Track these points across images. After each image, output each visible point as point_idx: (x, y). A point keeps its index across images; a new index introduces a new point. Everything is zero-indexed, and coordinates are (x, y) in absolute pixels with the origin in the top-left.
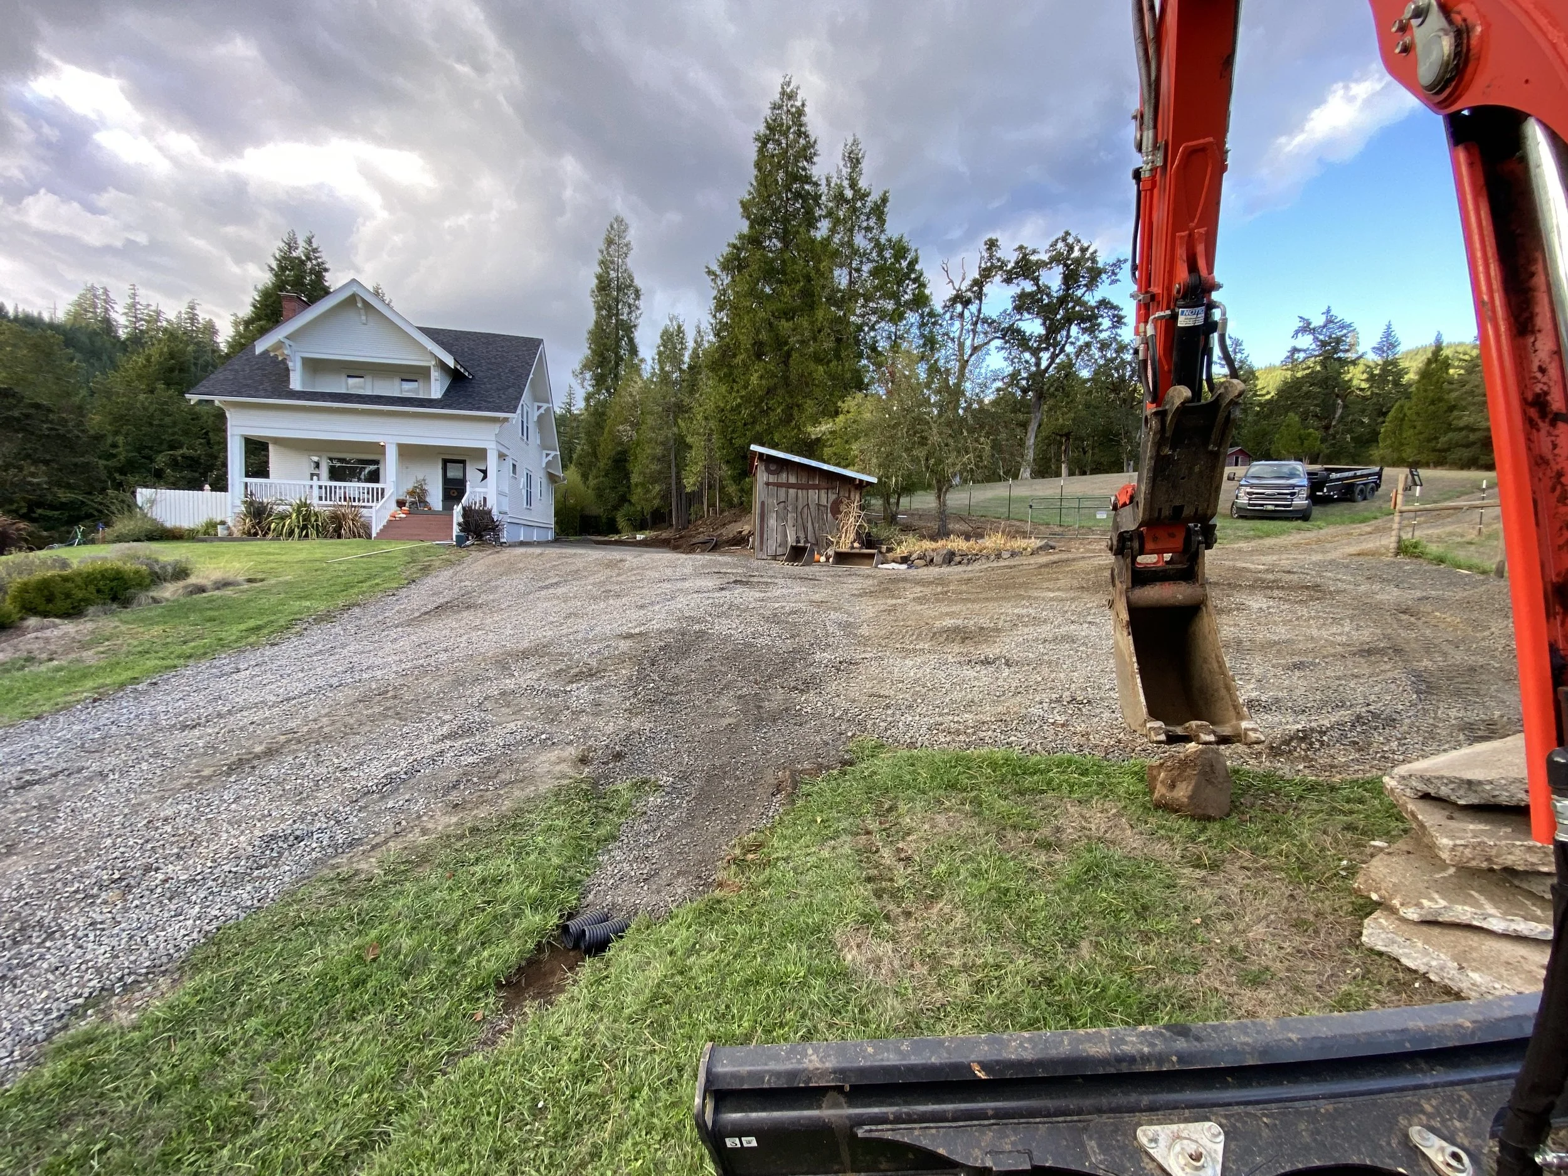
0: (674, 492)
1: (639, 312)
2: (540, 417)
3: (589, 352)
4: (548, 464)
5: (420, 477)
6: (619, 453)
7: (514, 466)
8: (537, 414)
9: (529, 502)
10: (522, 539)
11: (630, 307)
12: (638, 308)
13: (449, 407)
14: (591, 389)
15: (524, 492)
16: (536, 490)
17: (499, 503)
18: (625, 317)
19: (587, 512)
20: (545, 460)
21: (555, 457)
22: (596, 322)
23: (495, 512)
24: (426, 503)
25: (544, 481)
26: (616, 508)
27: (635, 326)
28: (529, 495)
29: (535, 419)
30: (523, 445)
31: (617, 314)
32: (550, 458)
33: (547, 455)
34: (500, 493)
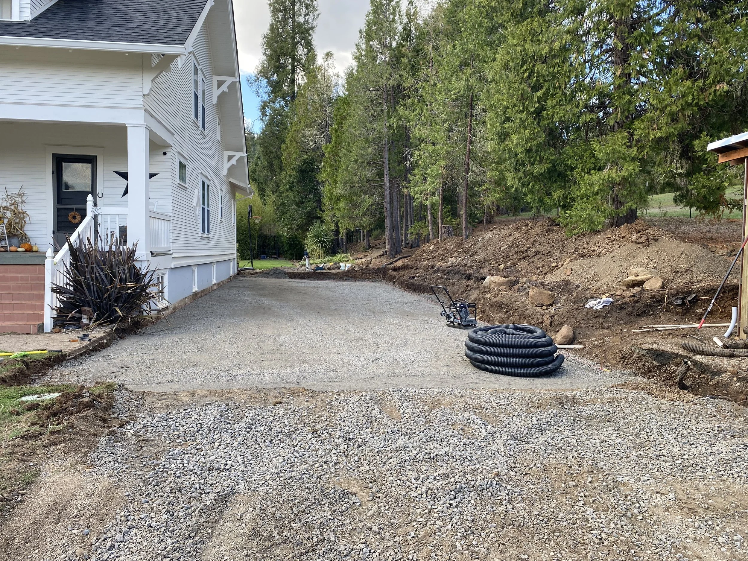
0: (387, 205)
1: (316, 13)
2: (221, 97)
3: (265, 58)
4: (231, 169)
5: (14, 190)
6: (305, 162)
7: (182, 166)
8: (216, 93)
9: (206, 228)
10: (195, 289)
11: (307, 8)
12: (314, 9)
13: (46, 34)
14: (266, 97)
15: (199, 212)
16: (214, 209)
17: (152, 236)
18: (301, 19)
19: (266, 232)
20: (226, 166)
21: (241, 159)
22: (272, 26)
23: (142, 254)
24: (23, 238)
25: (226, 194)
26: (304, 228)
27: (312, 28)
28: (206, 215)
29: (215, 101)
30: (197, 133)
31: (293, 18)
32: (233, 161)
33: (230, 158)
34: (153, 216)
